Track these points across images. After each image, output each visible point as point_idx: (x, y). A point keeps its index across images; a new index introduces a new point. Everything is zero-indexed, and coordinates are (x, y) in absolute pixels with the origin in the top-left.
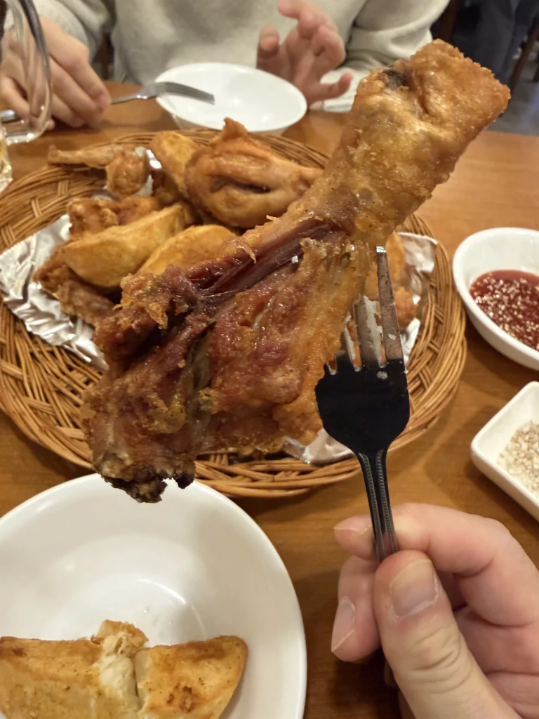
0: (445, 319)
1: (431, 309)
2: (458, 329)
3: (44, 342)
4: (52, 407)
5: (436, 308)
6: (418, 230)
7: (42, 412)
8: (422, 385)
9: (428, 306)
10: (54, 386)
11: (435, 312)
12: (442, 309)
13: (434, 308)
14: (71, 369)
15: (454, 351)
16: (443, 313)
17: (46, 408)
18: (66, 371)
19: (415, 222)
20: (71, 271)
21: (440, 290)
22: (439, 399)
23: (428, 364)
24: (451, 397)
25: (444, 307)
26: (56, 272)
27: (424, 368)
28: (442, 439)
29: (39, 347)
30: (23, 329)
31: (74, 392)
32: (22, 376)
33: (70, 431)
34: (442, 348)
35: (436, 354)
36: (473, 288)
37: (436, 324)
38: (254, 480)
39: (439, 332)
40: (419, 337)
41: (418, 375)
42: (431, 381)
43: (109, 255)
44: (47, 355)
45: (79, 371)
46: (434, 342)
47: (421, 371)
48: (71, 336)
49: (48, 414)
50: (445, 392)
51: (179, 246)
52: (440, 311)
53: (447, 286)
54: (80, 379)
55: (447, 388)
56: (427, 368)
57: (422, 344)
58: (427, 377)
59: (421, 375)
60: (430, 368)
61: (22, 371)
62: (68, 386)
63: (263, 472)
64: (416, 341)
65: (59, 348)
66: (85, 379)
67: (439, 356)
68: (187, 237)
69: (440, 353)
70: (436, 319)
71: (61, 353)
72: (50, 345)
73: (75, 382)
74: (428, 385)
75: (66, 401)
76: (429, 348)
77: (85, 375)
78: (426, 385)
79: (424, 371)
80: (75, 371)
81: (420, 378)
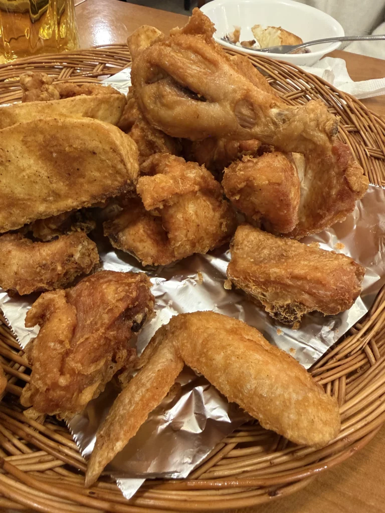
23: (348, 376)
46: (376, 347)
47: (333, 382)
56: (344, 380)
69: (375, 366)
76: (363, 351)
79: (337, 383)
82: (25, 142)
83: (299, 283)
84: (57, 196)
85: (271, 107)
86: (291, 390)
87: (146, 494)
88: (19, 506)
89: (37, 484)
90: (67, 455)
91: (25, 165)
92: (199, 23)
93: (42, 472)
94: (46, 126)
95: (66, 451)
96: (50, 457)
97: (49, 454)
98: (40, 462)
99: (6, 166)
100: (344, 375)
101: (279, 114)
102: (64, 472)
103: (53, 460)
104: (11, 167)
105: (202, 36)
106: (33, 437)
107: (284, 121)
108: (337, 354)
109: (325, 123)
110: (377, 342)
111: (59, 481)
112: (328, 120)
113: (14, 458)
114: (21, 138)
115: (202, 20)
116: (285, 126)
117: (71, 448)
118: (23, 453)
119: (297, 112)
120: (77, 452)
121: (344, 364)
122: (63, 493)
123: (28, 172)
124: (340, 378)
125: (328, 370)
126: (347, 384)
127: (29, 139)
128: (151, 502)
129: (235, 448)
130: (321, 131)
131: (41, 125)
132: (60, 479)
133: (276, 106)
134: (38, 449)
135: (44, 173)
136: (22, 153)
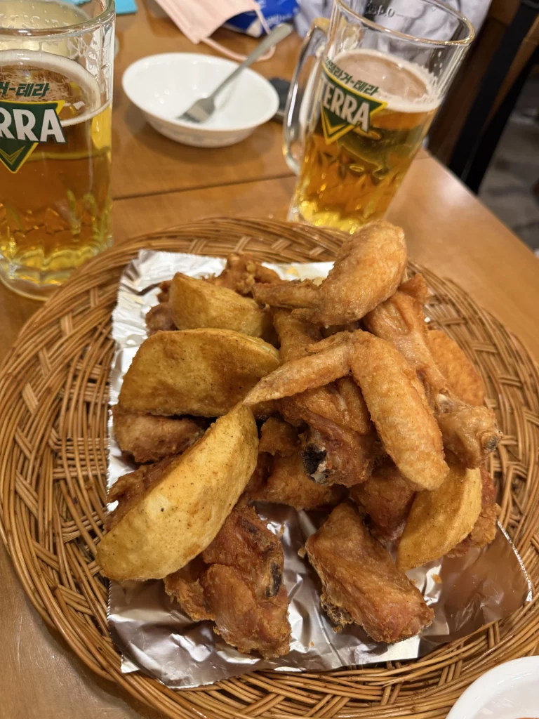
0: (447, 684)
8: (308, 707)
13: (451, 661)
16: (455, 676)
23: (353, 700)
35: (379, 703)
41: (321, 694)
45: (101, 369)
46: (396, 693)
47: (334, 696)
56: (345, 701)
57: (379, 676)
58: (328, 708)
59: (327, 698)
76: (383, 688)
77: (99, 375)
79: (337, 699)
82: (202, 349)
83: (357, 595)
84: (212, 400)
85: (441, 392)
86: (422, 442)
87: (136, 677)
88: (53, 625)
89: (70, 618)
90: (97, 611)
91: (196, 368)
92: (415, 287)
93: (77, 611)
94: (227, 344)
95: (99, 607)
96: (86, 605)
97: (87, 601)
98: (78, 603)
99: (179, 362)
100: (349, 697)
101: (446, 403)
102: (90, 621)
103: (86, 607)
104: (182, 364)
105: (412, 298)
106: (82, 582)
107: (447, 411)
108: (357, 675)
109: (483, 433)
110: (402, 690)
111: (83, 625)
112: (488, 431)
113: (63, 588)
114: (201, 344)
115: (420, 286)
116: (445, 416)
117: (102, 608)
118: (71, 588)
119: (463, 409)
120: (106, 614)
121: (356, 688)
122: (83, 636)
123: (196, 373)
124: (343, 697)
125: (340, 684)
126: (345, 706)
127: (207, 347)
128: (135, 683)
129: (218, 691)
130: (476, 438)
131: (222, 341)
132: (85, 624)
133: (446, 393)
134: (82, 593)
135: (210, 379)
136: (196, 356)
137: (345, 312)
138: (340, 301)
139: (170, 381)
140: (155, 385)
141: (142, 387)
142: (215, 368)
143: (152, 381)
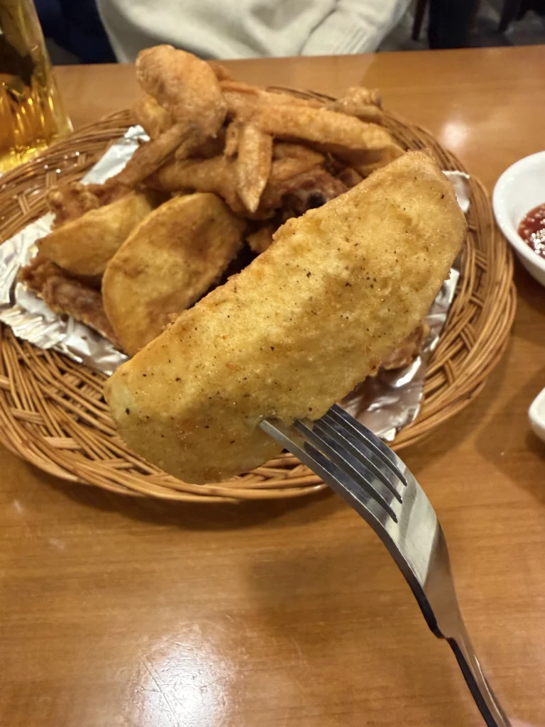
0: (488, 266)
1: (471, 255)
2: (505, 274)
3: (33, 346)
4: (41, 416)
5: (477, 254)
6: (449, 165)
7: (30, 423)
8: (464, 347)
9: (466, 253)
10: (44, 393)
11: (477, 259)
12: (483, 255)
13: (474, 255)
14: (63, 372)
15: (500, 301)
16: (485, 259)
17: (35, 418)
18: (58, 374)
19: (442, 155)
20: (55, 265)
21: (480, 232)
22: (484, 361)
23: (470, 321)
24: (499, 358)
25: (486, 252)
26: (40, 269)
27: (466, 326)
28: (495, 408)
29: (28, 352)
30: (11, 335)
31: (66, 397)
32: (9, 386)
33: (58, 441)
34: (486, 300)
35: (480, 308)
36: (523, 226)
37: (479, 273)
38: (267, 478)
39: (482, 282)
40: (458, 290)
41: (459, 336)
42: (475, 341)
43: (89, 238)
44: (37, 360)
45: (71, 374)
46: (478, 294)
48: (62, 337)
49: (38, 425)
50: (491, 351)
51: (160, 219)
52: (482, 256)
53: (489, 226)
54: (72, 382)
55: (495, 346)
56: (470, 326)
57: (462, 299)
58: (470, 336)
59: (463, 335)
60: (473, 326)
61: (9, 381)
62: (60, 391)
63: (278, 467)
64: (455, 296)
65: (50, 350)
66: (77, 382)
67: (484, 309)
68: (170, 208)
69: (485, 306)
70: (477, 266)
71: (52, 357)
72: (40, 349)
73: (66, 386)
74: (472, 346)
75: (57, 408)
76: (471, 302)
77: (78, 377)
78: (469, 346)
80: (67, 375)
81: (462, 339)
82: (152, 243)
84: (196, 274)
91: (162, 262)
99: (146, 272)
104: (151, 271)
109: (370, 98)
112: (371, 95)
114: (147, 241)
121: (463, 316)
123: (166, 267)
127: (154, 237)
130: (370, 105)
135: (180, 260)
136: (153, 253)
137: (216, 111)
138: (206, 108)
139: (155, 295)
140: (146, 311)
141: (138, 325)
142: (174, 246)
143: (141, 311)
